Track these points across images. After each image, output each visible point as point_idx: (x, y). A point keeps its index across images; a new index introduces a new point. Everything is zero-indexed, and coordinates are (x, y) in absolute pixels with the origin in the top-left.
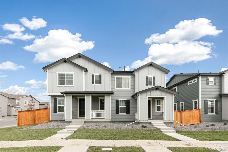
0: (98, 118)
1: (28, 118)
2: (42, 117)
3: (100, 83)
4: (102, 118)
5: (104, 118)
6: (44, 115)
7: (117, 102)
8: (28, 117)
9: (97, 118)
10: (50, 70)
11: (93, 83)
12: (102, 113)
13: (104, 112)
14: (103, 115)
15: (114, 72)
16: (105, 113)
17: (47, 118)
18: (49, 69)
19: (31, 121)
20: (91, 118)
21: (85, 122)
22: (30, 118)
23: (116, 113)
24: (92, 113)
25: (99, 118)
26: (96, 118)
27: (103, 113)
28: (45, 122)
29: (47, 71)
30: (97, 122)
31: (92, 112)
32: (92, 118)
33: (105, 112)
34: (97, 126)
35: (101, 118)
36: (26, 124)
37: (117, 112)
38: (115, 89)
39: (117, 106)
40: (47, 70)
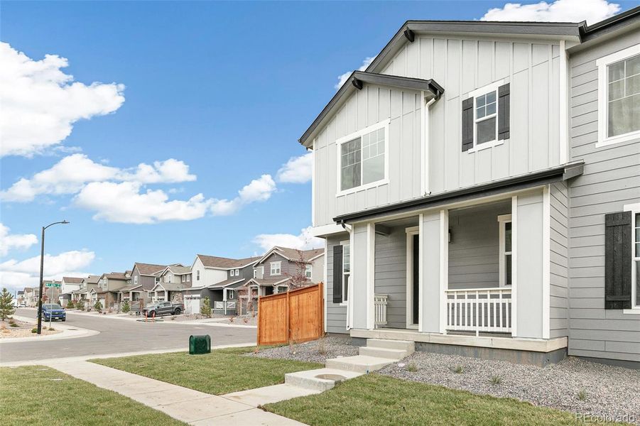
0: (478, 329)
1: (276, 320)
2: (304, 317)
3: (505, 133)
4: (501, 329)
5: (506, 330)
6: (311, 310)
7: (617, 225)
8: (278, 317)
9: (472, 328)
10: (319, 139)
11: (467, 144)
12: (501, 301)
13: (509, 296)
14: (504, 315)
15: (585, 33)
16: (514, 300)
17: (316, 323)
18: (316, 137)
19: (282, 330)
20: (444, 327)
21: (419, 346)
22: (280, 319)
23: (609, 305)
24: (451, 301)
25: (483, 329)
26: (466, 328)
27: (506, 301)
28: (312, 335)
29: (312, 148)
30: (472, 351)
31: (450, 297)
32: (451, 327)
33: (514, 294)
34: (458, 371)
35: (495, 329)
36: (273, 340)
37: (617, 297)
38: (603, 140)
39: (619, 254)
40: (311, 142)
